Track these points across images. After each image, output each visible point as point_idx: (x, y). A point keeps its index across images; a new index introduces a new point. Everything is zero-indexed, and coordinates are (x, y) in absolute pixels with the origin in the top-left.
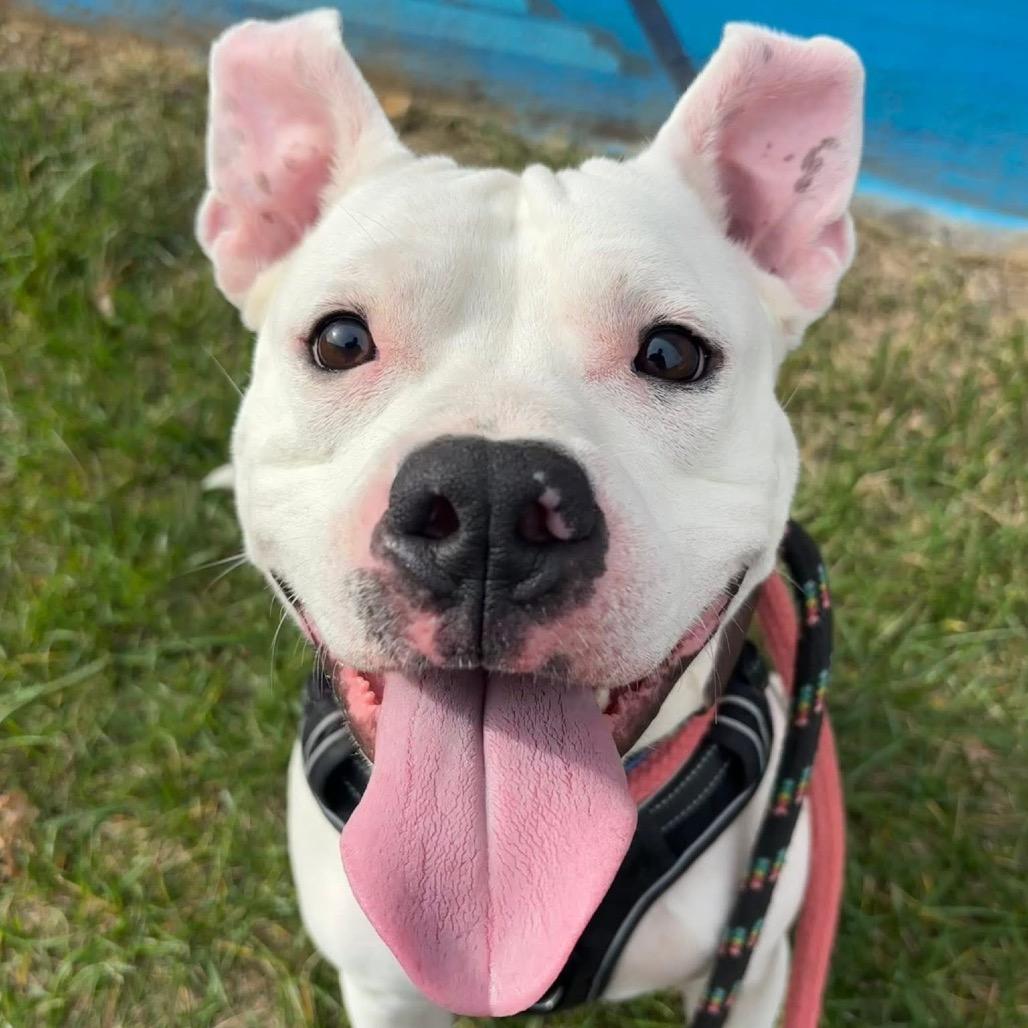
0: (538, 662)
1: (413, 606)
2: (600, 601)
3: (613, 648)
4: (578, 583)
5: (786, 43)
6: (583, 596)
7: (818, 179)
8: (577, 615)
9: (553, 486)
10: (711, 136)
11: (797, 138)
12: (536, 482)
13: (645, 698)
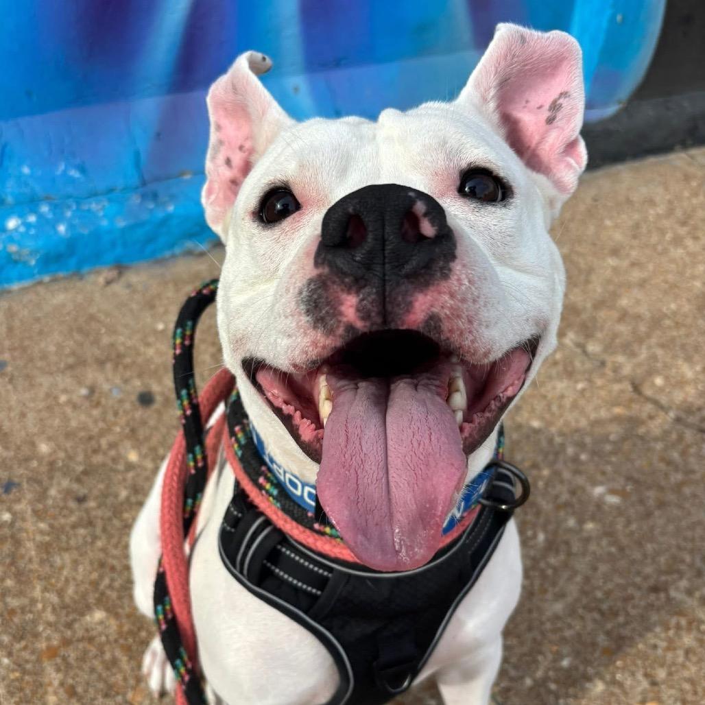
0: (422, 317)
1: (342, 290)
2: (456, 277)
3: (467, 316)
4: (441, 263)
5: (534, 35)
6: (446, 274)
7: (559, 115)
8: (444, 285)
9: (420, 200)
10: (492, 92)
11: (544, 95)
12: (410, 197)
13: (488, 418)
